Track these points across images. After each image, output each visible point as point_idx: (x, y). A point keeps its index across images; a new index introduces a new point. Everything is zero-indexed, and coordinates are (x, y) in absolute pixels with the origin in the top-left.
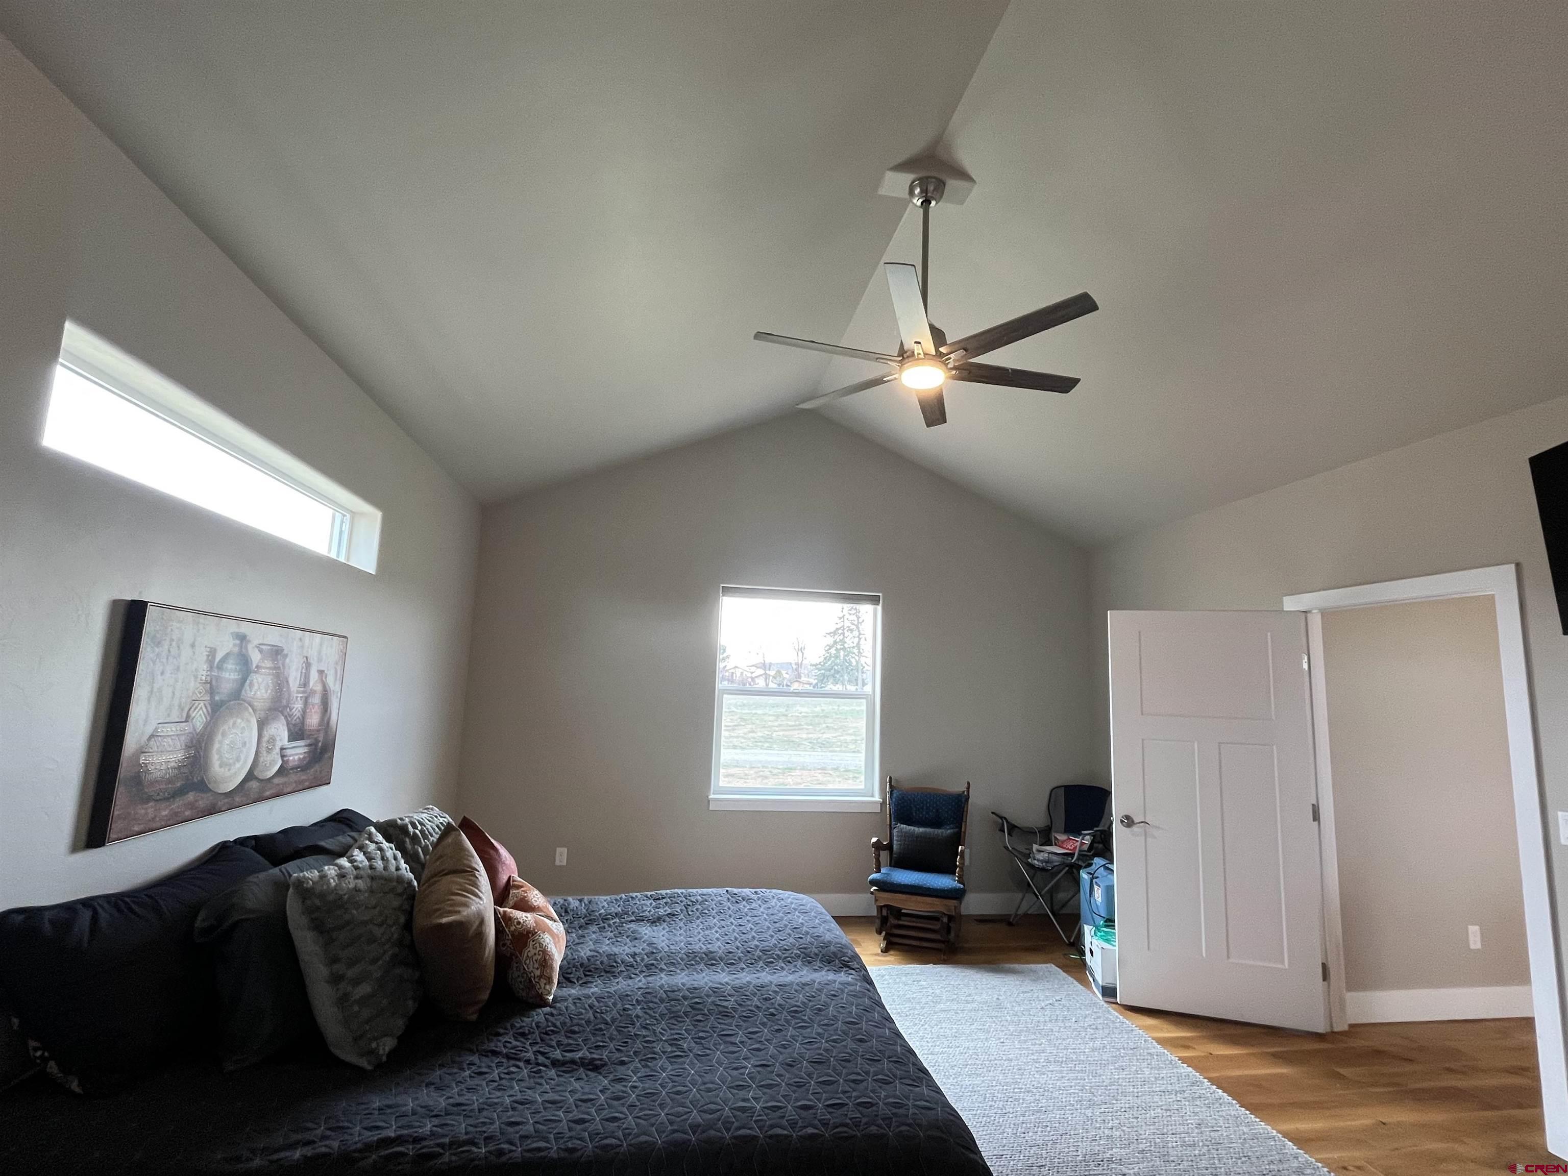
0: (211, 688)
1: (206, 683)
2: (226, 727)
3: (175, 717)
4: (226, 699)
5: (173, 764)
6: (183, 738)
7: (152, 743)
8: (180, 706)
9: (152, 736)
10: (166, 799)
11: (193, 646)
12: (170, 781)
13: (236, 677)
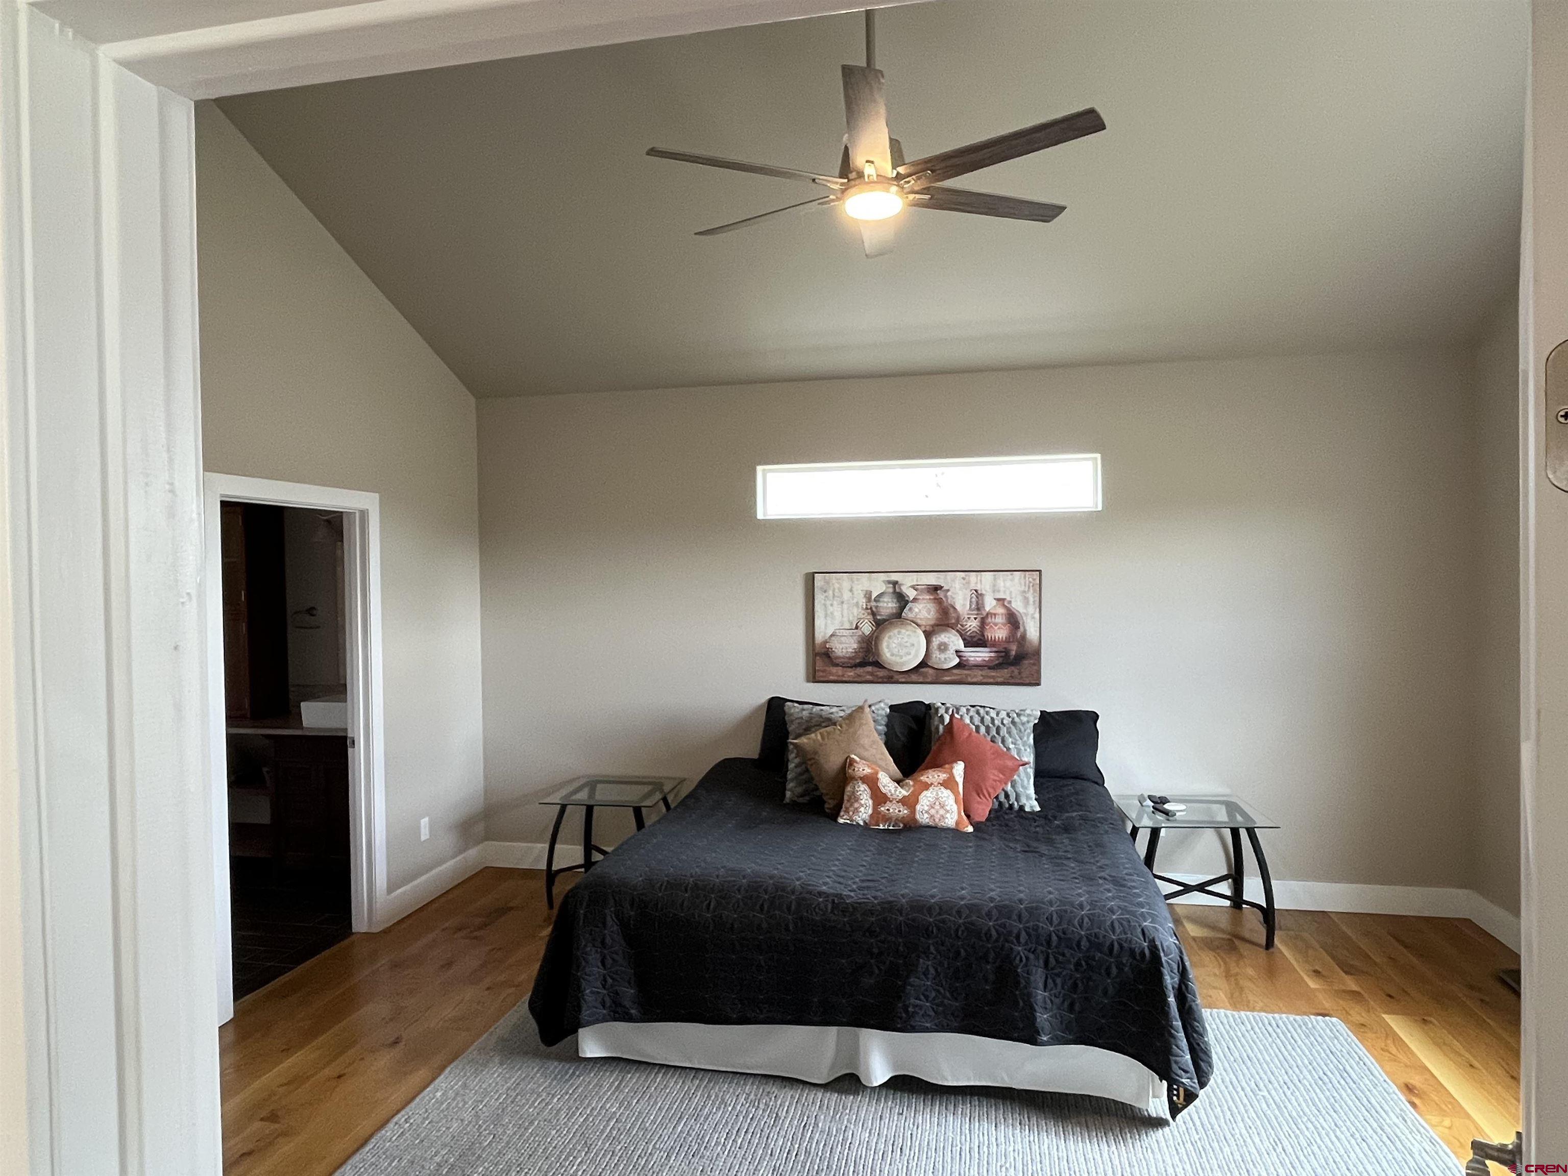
0: (872, 611)
1: (867, 609)
2: (891, 634)
3: (847, 626)
4: (888, 618)
5: (851, 650)
6: (855, 638)
7: (833, 638)
8: (849, 621)
9: (832, 635)
10: (851, 667)
11: (851, 590)
12: (850, 658)
13: (894, 605)
